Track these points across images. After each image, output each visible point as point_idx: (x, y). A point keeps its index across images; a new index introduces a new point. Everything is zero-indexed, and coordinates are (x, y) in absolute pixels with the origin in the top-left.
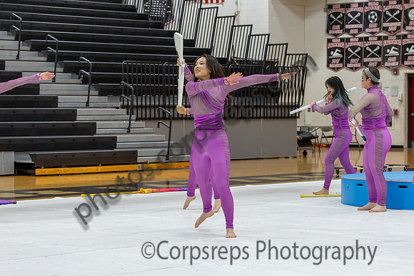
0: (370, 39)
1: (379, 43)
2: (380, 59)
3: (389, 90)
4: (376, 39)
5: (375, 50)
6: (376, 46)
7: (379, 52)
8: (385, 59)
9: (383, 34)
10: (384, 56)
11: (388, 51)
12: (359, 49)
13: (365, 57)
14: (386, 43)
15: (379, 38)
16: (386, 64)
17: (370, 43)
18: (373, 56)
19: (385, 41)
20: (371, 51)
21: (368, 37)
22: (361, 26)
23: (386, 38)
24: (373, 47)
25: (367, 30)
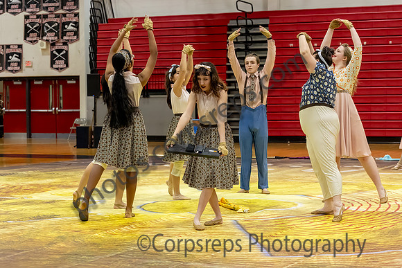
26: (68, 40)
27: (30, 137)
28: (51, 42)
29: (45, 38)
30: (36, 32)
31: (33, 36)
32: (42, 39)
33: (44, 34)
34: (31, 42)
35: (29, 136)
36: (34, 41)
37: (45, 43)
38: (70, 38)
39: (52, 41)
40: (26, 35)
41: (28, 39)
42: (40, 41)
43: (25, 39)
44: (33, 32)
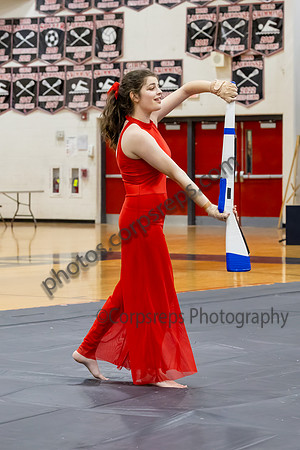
0: (47, 69)
1: (60, 75)
2: (62, 98)
3: (75, 141)
4: (56, 69)
5: (55, 85)
6: (56, 80)
7: (60, 88)
8: (69, 98)
9: (66, 63)
10: (67, 92)
11: (73, 86)
12: (32, 83)
13: (41, 94)
14: (70, 75)
15: (61, 68)
16: (71, 105)
17: (48, 75)
18: (52, 93)
19: (69, 73)
20: (48, 86)
21: (45, 67)
22: (35, 51)
23: (70, 68)
24: (52, 81)
25: (44, 57)
26: (263, 51)
27: (194, 223)
28: (233, 55)
29: (223, 48)
30: (206, 37)
31: (202, 45)
32: (217, 50)
33: (221, 41)
34: (198, 54)
35: (192, 221)
36: (204, 54)
37: (222, 56)
38: (267, 47)
39: (235, 52)
40: (190, 43)
41: (192, 50)
42: (213, 54)
43: (188, 50)
44: (201, 37)
